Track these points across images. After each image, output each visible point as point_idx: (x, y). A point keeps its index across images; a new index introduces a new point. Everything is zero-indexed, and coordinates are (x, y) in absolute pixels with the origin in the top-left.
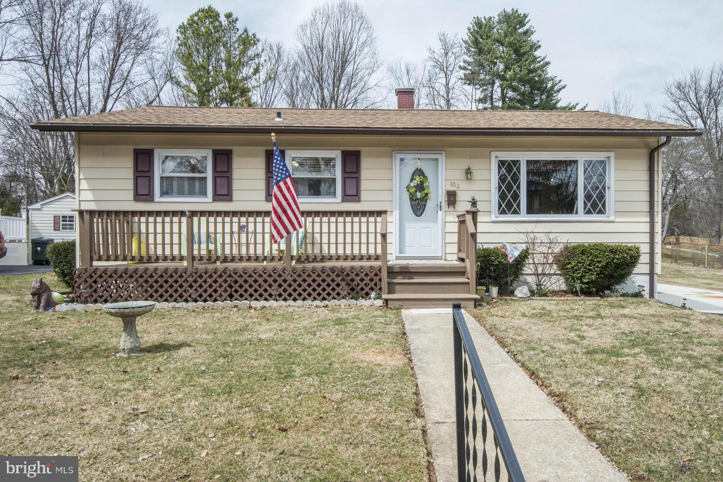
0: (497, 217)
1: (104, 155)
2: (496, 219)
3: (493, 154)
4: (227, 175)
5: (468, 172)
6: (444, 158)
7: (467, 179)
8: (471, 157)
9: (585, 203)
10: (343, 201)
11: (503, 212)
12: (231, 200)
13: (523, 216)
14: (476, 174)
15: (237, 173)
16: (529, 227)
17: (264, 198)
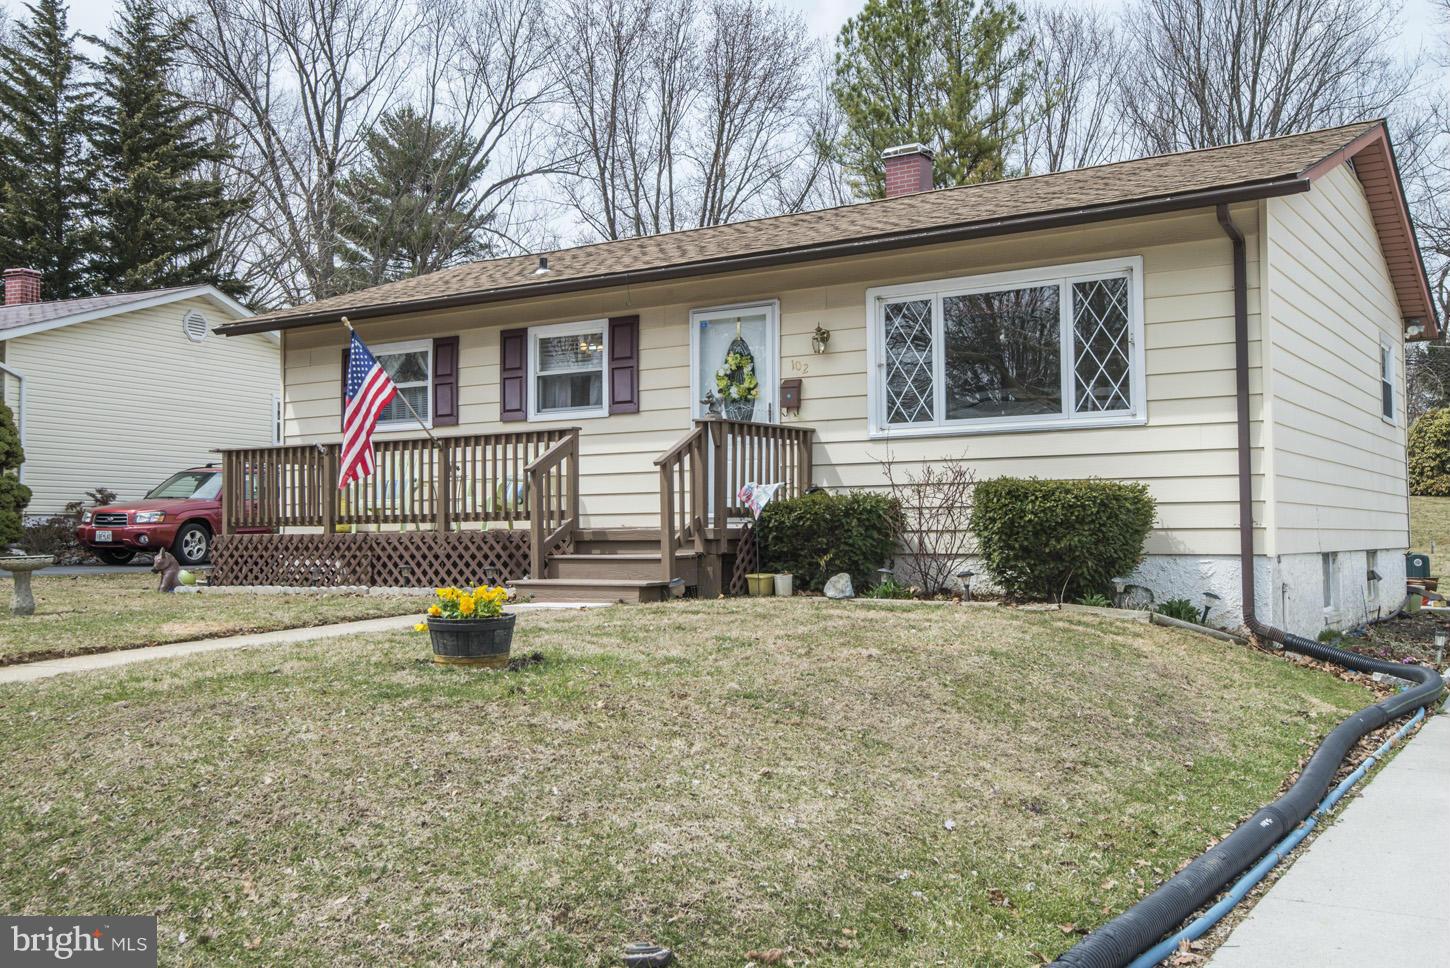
0: (882, 429)
1: (311, 363)
2: (881, 434)
3: (871, 294)
4: (452, 380)
5: (823, 336)
6: (777, 312)
7: (817, 352)
8: (829, 304)
9: (1079, 386)
10: (612, 414)
11: (897, 418)
12: (456, 424)
13: (939, 424)
14: (839, 340)
15: (465, 377)
16: (955, 449)
17: (498, 418)
